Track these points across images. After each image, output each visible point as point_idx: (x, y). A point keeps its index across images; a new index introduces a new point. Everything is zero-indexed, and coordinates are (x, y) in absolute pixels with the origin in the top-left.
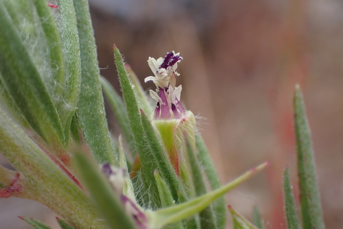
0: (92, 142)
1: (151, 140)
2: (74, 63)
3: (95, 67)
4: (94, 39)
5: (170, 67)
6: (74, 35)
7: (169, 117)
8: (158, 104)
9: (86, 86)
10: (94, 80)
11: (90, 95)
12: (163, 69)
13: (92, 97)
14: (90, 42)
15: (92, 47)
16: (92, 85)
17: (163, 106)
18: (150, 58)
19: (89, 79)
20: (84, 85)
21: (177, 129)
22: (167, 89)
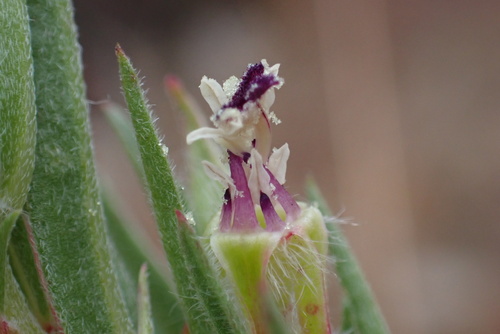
0: (65, 288)
1: (204, 288)
2: (15, 98)
3: (77, 101)
4: (74, 28)
5: (250, 105)
6: (16, 26)
7: (252, 226)
8: (227, 195)
9: (53, 148)
10: (74, 133)
11: (64, 170)
12: (233, 112)
13: (69, 174)
14: (62, 37)
15: (69, 49)
16: (67, 146)
17: (238, 199)
18: (204, 79)
19: (61, 131)
20: (46, 147)
21: (272, 257)
22: (247, 156)
